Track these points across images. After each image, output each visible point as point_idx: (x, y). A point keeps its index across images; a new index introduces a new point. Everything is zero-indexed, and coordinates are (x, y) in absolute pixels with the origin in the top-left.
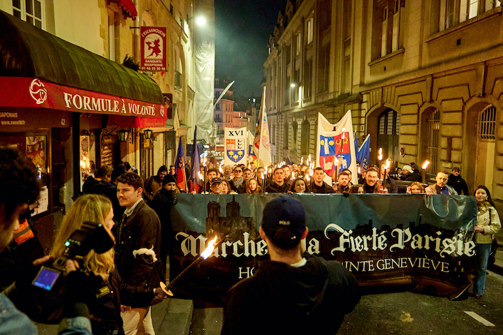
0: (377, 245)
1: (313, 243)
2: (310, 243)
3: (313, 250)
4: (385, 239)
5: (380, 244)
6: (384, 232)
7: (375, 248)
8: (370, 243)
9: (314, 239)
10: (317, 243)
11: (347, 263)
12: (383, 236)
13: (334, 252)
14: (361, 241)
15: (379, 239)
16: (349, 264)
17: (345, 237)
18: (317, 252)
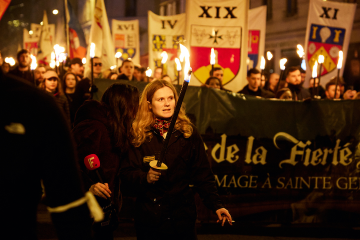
0: (339, 159)
1: (260, 152)
2: (257, 151)
3: (258, 159)
4: (349, 153)
5: (343, 158)
6: (347, 144)
7: (335, 162)
8: (330, 157)
9: (262, 148)
10: (265, 152)
11: (297, 178)
12: (347, 149)
13: (283, 165)
14: (321, 153)
15: (342, 152)
16: (299, 180)
17: (299, 149)
18: (263, 162)
